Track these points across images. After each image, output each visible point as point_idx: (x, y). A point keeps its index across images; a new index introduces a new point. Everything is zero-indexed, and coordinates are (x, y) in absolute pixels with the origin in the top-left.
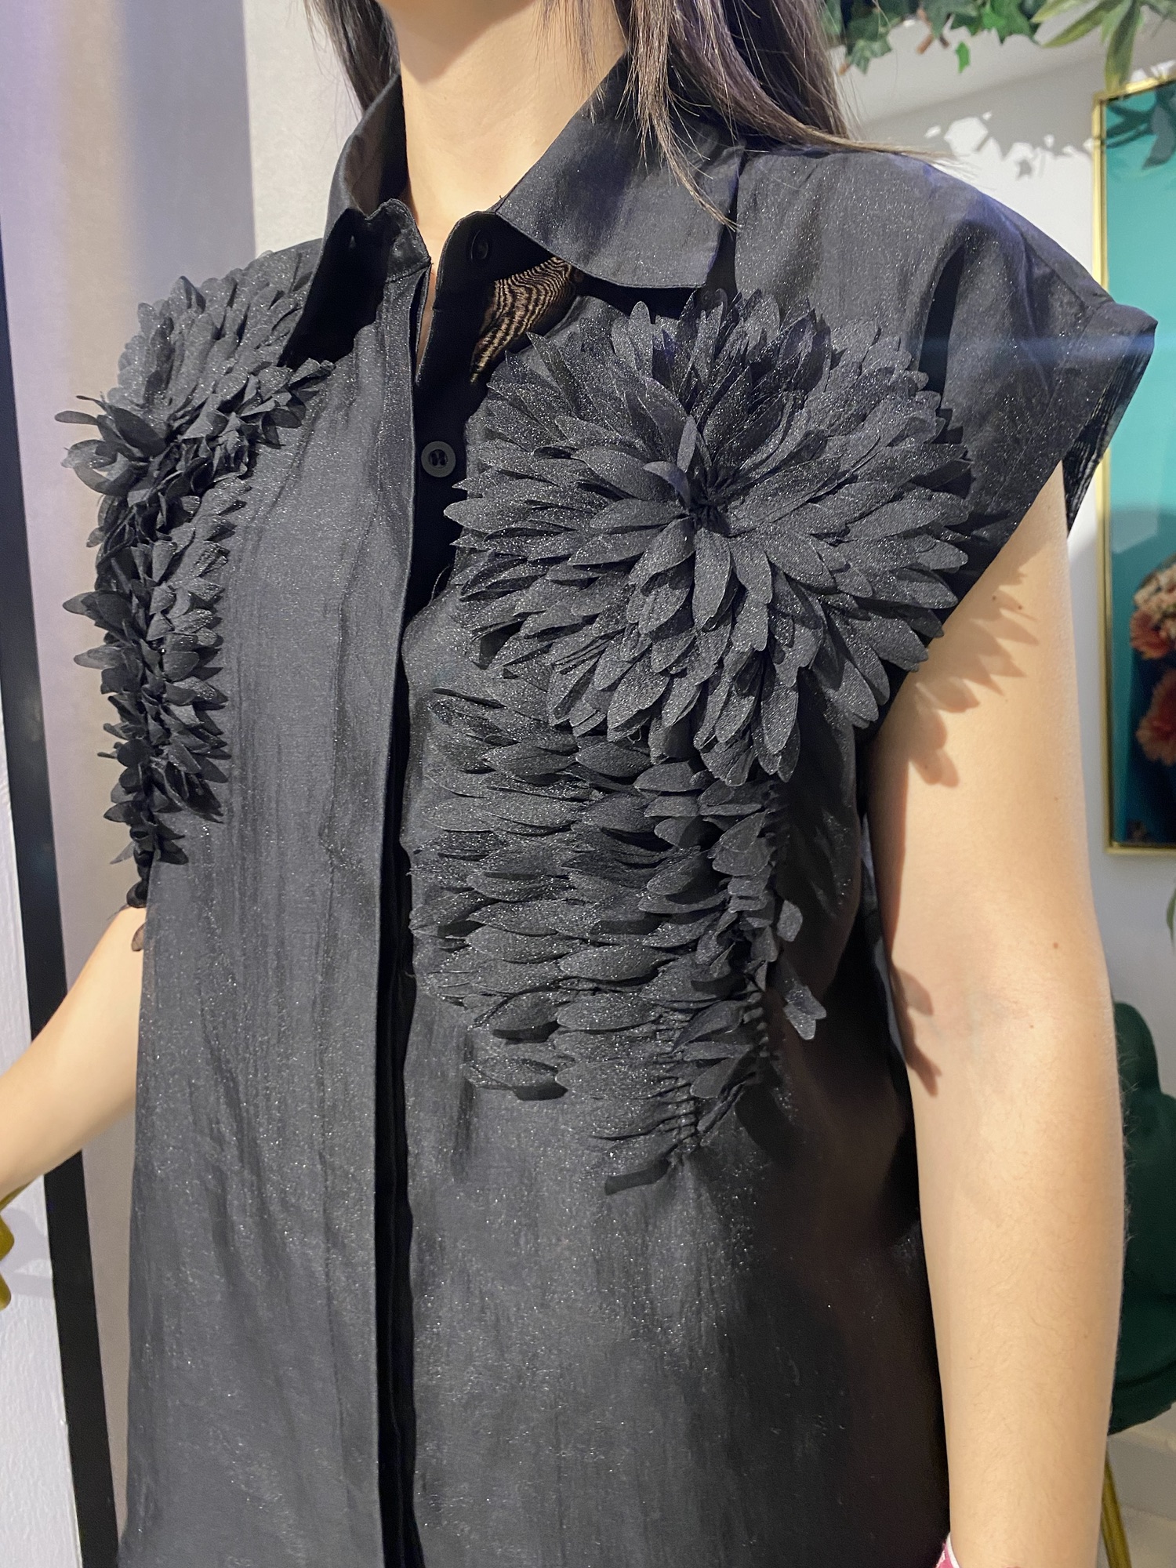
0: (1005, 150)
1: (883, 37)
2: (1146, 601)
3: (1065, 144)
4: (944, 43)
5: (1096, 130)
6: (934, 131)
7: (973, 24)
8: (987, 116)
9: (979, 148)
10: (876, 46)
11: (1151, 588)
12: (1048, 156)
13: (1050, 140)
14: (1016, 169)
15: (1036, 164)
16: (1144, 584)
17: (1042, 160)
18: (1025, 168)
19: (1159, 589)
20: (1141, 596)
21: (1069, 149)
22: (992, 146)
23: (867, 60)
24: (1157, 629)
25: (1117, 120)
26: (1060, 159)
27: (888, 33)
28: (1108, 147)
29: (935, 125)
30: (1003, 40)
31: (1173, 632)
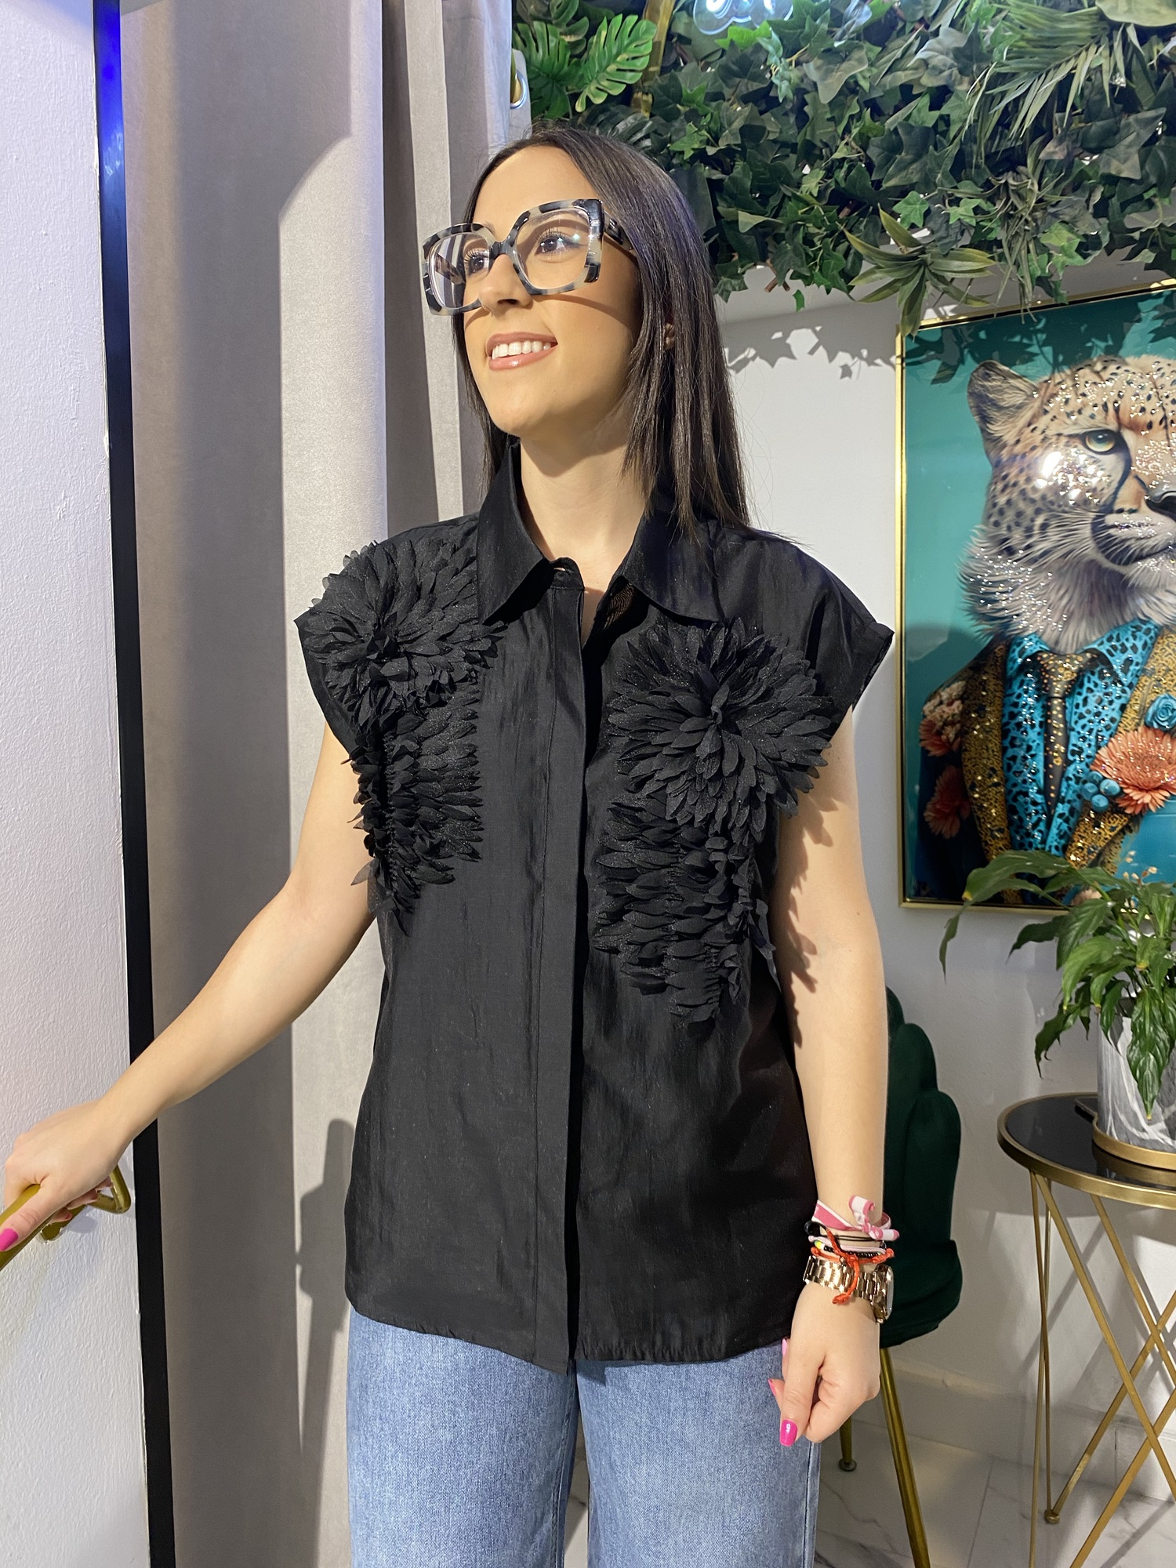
0: (832, 357)
1: (740, 276)
2: (931, 712)
3: (876, 358)
4: (786, 287)
5: (898, 352)
6: (778, 335)
7: (808, 281)
8: (818, 328)
9: (812, 352)
10: (734, 282)
11: (936, 701)
12: (864, 364)
13: (865, 353)
14: (840, 371)
15: (854, 369)
16: (929, 700)
17: (858, 366)
18: (846, 371)
19: (941, 703)
20: (928, 707)
21: (878, 361)
22: (821, 352)
23: (729, 292)
24: (939, 733)
25: (914, 345)
26: (872, 367)
27: (744, 273)
28: (907, 364)
29: (778, 331)
30: (828, 292)
31: (952, 736)
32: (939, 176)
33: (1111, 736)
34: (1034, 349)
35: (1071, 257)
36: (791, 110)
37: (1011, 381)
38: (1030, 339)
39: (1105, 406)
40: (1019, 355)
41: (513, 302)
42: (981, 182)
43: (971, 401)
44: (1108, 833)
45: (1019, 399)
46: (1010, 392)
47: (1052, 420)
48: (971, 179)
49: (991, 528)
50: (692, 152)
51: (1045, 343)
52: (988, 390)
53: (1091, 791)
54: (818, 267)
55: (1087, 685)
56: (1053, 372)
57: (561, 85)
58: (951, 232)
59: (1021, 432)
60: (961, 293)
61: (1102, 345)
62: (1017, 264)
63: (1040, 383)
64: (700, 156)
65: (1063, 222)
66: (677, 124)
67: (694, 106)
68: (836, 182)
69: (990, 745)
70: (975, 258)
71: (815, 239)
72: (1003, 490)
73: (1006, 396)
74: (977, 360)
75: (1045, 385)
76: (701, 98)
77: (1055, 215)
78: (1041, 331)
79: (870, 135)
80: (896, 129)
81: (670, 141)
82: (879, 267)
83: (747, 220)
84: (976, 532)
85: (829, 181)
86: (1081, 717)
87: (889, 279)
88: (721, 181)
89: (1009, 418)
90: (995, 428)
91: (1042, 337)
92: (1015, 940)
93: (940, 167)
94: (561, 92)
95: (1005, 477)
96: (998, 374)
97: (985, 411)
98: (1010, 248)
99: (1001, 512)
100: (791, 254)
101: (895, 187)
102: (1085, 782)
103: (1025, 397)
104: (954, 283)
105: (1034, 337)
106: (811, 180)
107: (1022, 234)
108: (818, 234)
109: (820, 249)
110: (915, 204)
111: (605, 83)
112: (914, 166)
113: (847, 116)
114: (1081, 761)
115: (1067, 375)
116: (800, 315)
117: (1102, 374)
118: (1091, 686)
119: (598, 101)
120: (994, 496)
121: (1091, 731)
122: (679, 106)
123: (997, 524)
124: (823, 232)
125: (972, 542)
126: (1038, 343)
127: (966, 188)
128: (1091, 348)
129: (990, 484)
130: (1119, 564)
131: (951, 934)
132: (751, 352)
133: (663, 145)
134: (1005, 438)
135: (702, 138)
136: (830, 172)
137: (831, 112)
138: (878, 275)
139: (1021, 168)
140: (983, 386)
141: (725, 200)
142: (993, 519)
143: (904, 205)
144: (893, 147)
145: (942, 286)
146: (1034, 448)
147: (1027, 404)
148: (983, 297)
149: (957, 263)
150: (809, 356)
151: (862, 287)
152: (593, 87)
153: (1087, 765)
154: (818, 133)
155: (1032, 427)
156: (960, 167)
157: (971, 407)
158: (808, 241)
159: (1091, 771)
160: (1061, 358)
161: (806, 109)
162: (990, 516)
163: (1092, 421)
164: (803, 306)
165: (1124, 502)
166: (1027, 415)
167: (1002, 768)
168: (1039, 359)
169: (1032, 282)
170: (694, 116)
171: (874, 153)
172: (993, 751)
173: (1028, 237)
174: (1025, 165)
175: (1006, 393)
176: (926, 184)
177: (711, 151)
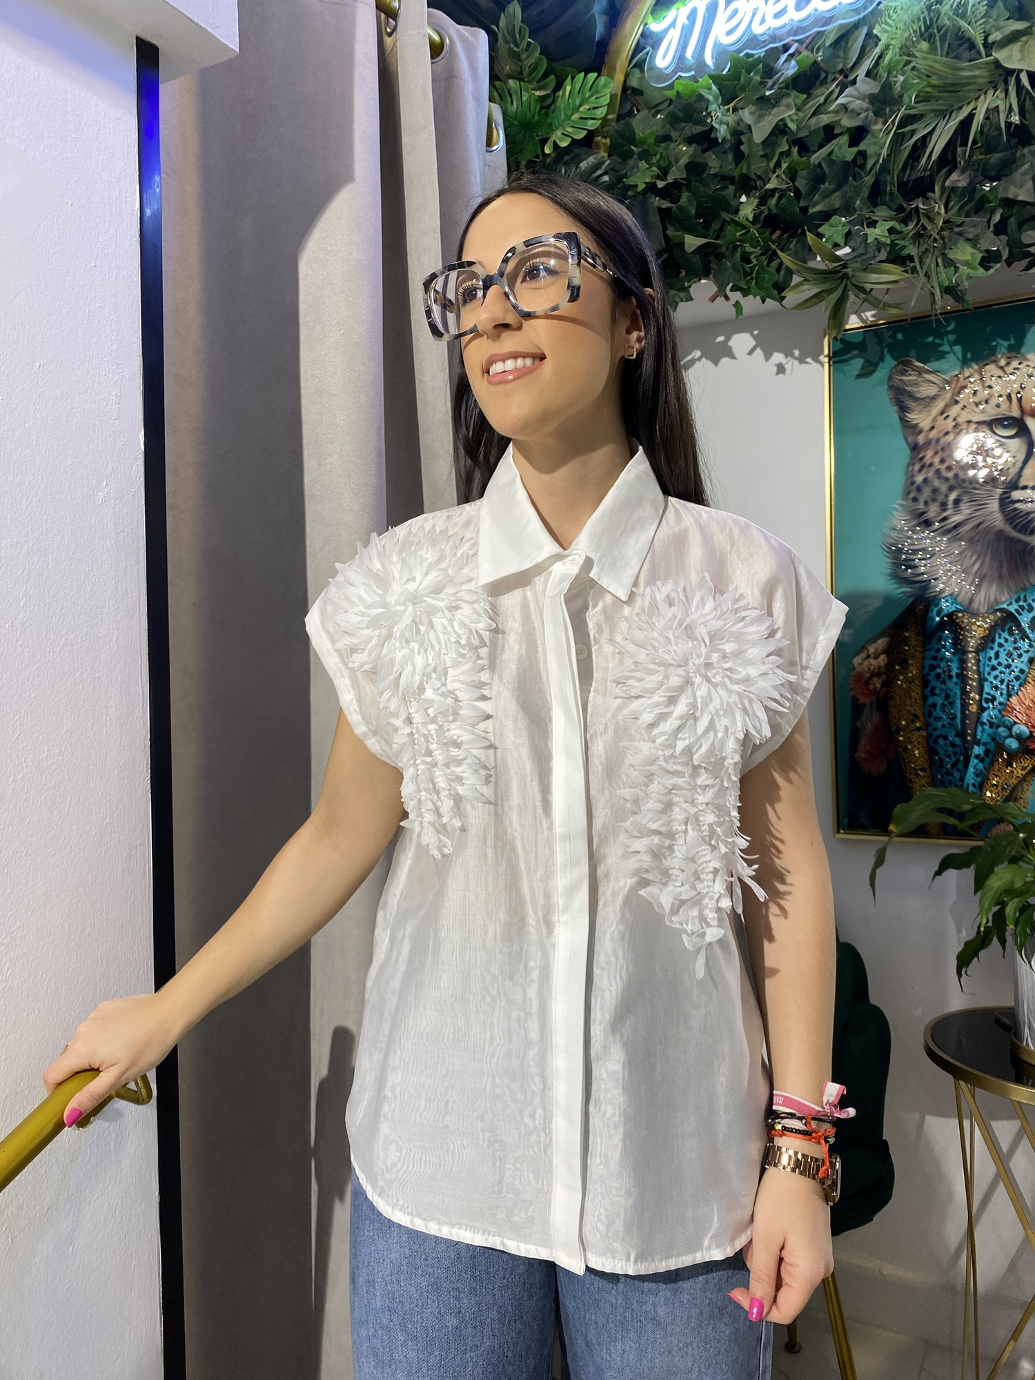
0: (768, 356)
1: (686, 290)
2: (860, 664)
3: (807, 357)
4: (727, 298)
5: (826, 352)
6: (721, 339)
8: (756, 332)
9: (750, 353)
10: (682, 294)
11: (863, 655)
12: (796, 362)
13: (797, 353)
14: (775, 369)
15: (788, 367)
16: (858, 653)
17: (791, 364)
18: (781, 369)
20: (857, 660)
21: (809, 360)
22: (759, 352)
23: (678, 303)
24: (867, 683)
25: (839, 346)
26: (803, 365)
27: (690, 287)
28: (833, 362)
29: (721, 335)
30: (763, 301)
31: (878, 686)
32: (858, 202)
33: (1020, 685)
34: (946, 348)
35: (975, 269)
36: (730, 148)
37: (926, 376)
38: (942, 340)
39: (1009, 396)
40: (931, 354)
41: (506, 326)
42: (895, 207)
43: (891, 393)
44: (1020, 771)
45: (933, 391)
46: (924, 384)
47: (962, 409)
48: (886, 205)
49: (910, 503)
50: (644, 186)
51: (955, 343)
52: (906, 384)
53: (1004, 734)
54: (754, 281)
55: (998, 640)
56: (962, 368)
57: (533, 132)
58: (869, 250)
59: (935, 420)
60: (878, 301)
61: (1005, 344)
62: (927, 275)
63: (951, 377)
64: (651, 188)
65: (968, 240)
66: (631, 162)
67: (645, 147)
68: (769, 208)
69: (913, 694)
70: (890, 271)
71: (752, 257)
72: (920, 470)
73: (921, 388)
74: (895, 358)
75: (956, 379)
76: (651, 140)
77: (960, 234)
78: (951, 332)
79: (798, 168)
80: (820, 164)
81: (626, 176)
82: (806, 280)
83: (692, 242)
84: (896, 506)
85: (763, 208)
86: (994, 668)
87: (816, 290)
88: (669, 209)
89: (924, 408)
90: (913, 417)
91: (952, 337)
92: (936, 868)
93: (859, 195)
94: (532, 138)
95: (922, 459)
96: (914, 370)
97: (902, 402)
98: (921, 263)
99: (919, 489)
100: (730, 270)
101: (820, 212)
102: (998, 726)
103: (938, 389)
104: (873, 293)
105: (945, 338)
106: (747, 207)
107: (932, 250)
108: (754, 252)
109: (756, 265)
110: (837, 226)
111: (570, 130)
112: (836, 194)
113: (778, 152)
114: (994, 708)
115: (975, 370)
116: (740, 322)
117: (1005, 368)
118: (1002, 641)
119: (564, 144)
120: (913, 476)
121: (1002, 681)
122: (632, 147)
123: (915, 500)
124: (758, 251)
125: (893, 515)
126: (949, 342)
127: (882, 212)
128: (996, 347)
129: (909, 465)
130: (1025, 534)
131: (880, 861)
132: (698, 354)
133: (620, 179)
134: (921, 425)
135: (652, 174)
136: (763, 200)
137: (764, 150)
138: (806, 287)
139: (930, 194)
140: (901, 380)
141: (673, 225)
142: (911, 496)
143: (828, 228)
144: (818, 178)
145: (862, 296)
146: (947, 434)
147: (940, 395)
148: (899, 304)
149: (874, 276)
150: (748, 356)
151: (793, 297)
152: (559, 133)
153: (1000, 711)
154: (753, 167)
155: (945, 415)
156: (876, 195)
157: (891, 399)
158: (745, 258)
159: (1003, 716)
160: (969, 355)
161: (742, 147)
162: (909, 493)
163: (998, 410)
164: (742, 314)
165: (1028, 480)
166: (940, 405)
167: (924, 714)
168: (951, 357)
169: (941, 292)
170: (646, 155)
171: (801, 183)
172: (915, 699)
173: (937, 253)
174: (934, 192)
175: (921, 386)
176: (847, 209)
177: (660, 184)
